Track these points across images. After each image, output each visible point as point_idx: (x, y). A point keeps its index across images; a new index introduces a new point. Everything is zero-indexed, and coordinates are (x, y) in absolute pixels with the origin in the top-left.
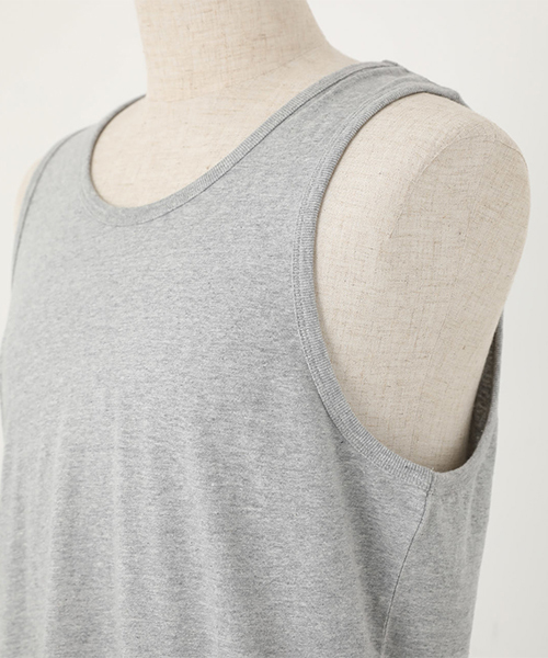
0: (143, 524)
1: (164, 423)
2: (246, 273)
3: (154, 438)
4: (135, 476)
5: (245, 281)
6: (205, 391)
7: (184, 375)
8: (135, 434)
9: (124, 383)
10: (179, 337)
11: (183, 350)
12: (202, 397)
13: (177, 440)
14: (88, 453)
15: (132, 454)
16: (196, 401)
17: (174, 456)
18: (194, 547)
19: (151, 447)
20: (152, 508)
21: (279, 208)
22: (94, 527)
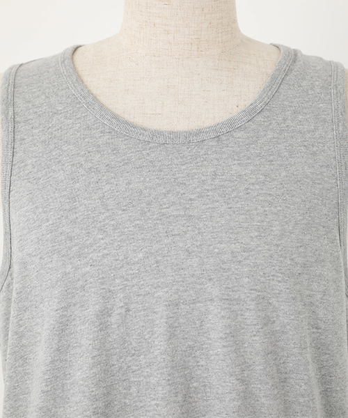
0: (249, 350)
1: (262, 279)
2: (307, 177)
3: (256, 290)
4: (239, 317)
5: (309, 183)
6: (294, 256)
7: (277, 245)
8: (236, 289)
9: (218, 254)
10: (268, 220)
11: (274, 229)
12: (293, 259)
13: (273, 289)
14: (182, 306)
15: (235, 302)
16: (289, 263)
17: (270, 301)
18: (282, 361)
19: (253, 296)
20: (257, 338)
21: (317, 135)
22: (190, 358)
